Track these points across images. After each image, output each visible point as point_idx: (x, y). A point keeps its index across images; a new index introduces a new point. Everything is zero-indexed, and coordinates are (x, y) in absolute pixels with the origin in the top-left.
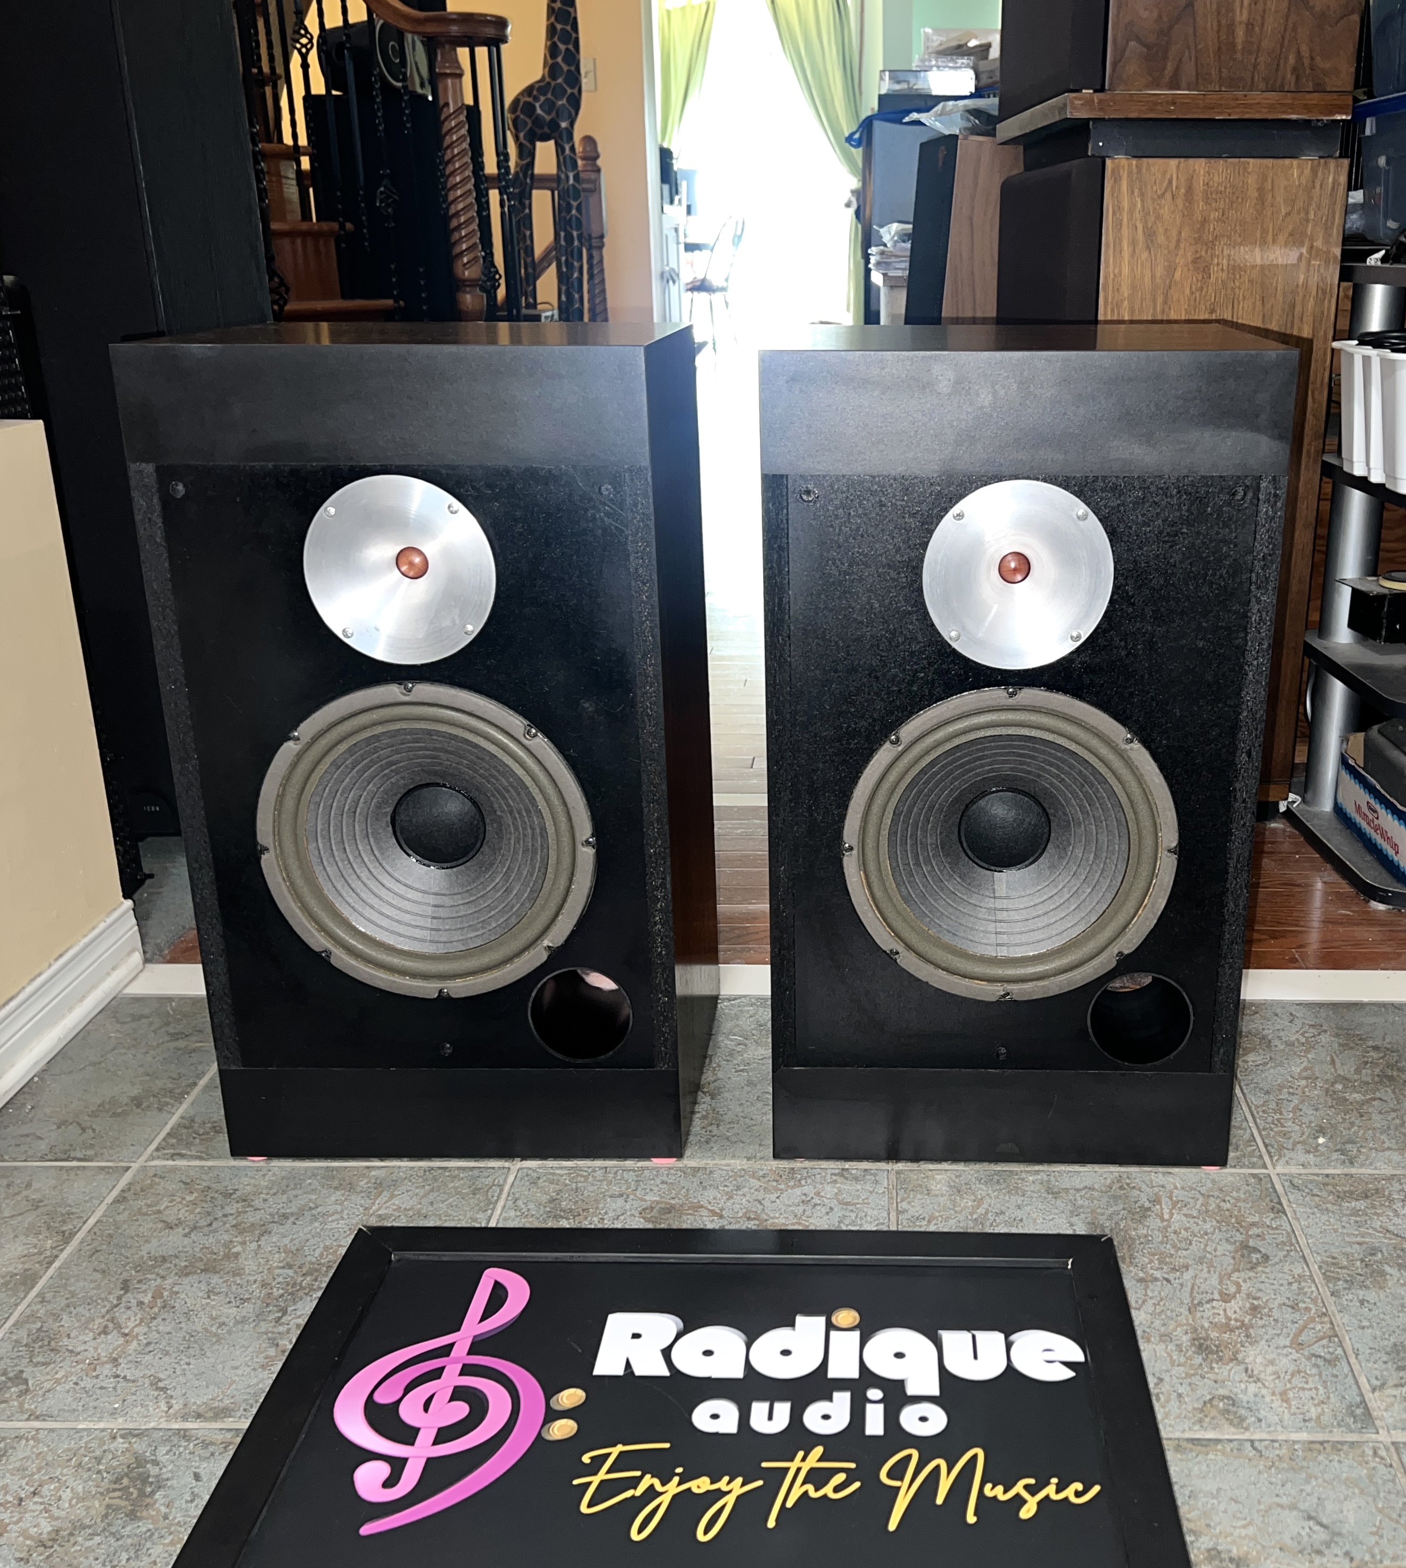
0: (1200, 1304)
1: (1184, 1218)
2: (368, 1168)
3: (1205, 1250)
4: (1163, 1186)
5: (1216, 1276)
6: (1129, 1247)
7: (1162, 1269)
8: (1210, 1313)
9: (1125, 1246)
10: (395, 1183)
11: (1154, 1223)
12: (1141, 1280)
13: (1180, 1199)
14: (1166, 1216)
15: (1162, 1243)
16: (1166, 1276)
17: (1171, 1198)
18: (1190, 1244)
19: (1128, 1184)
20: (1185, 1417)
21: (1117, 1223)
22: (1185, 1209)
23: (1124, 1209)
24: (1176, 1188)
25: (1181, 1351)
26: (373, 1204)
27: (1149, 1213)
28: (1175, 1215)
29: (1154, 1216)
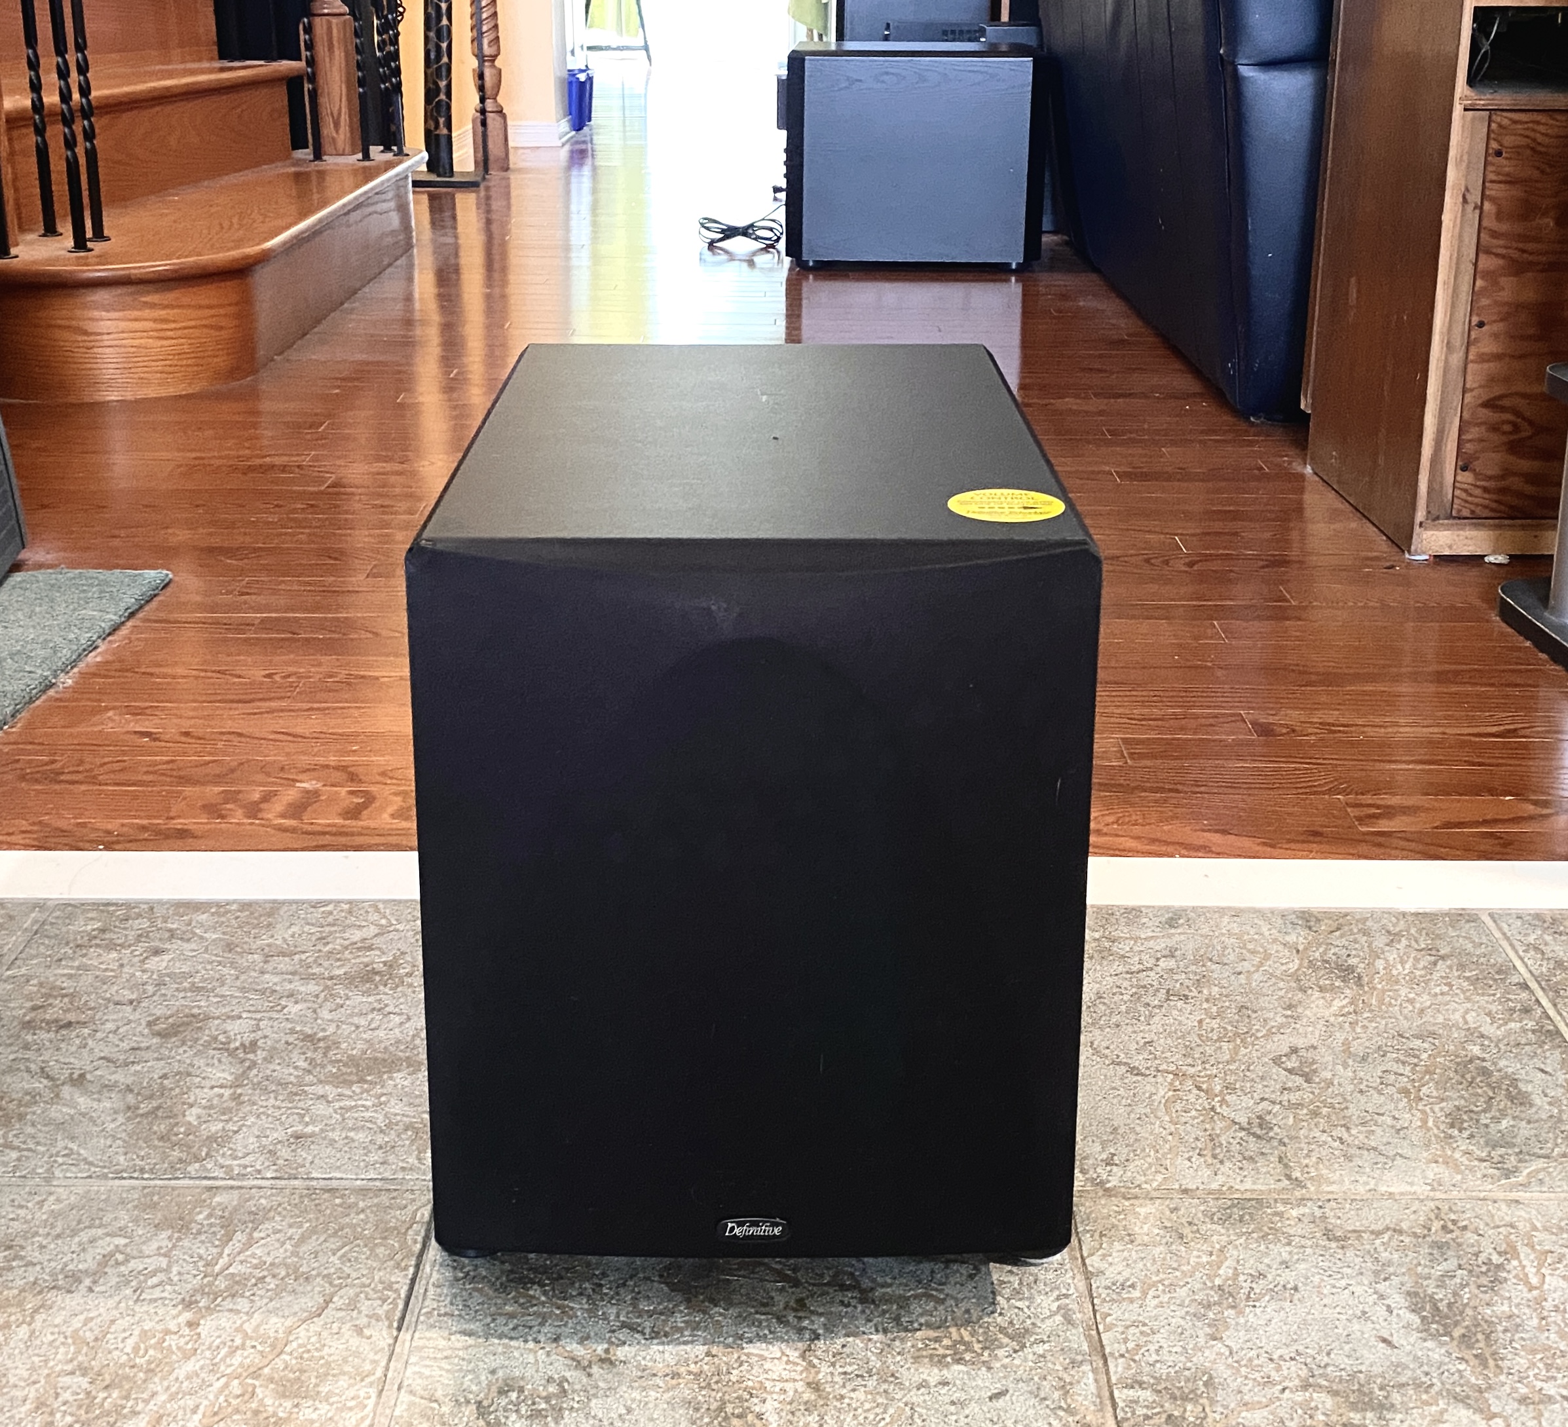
1: (1563, 1283)
2: (210, 1189)
4: (1512, 1226)
6: (1488, 1337)
7: (1554, 1378)
9: (1480, 1336)
10: (257, 1218)
11: (1514, 1291)
12: (1523, 1400)
13: (1547, 1248)
14: (1534, 1281)
15: (1540, 1329)
17: (1531, 1245)
19: (1454, 1222)
21: (1455, 1294)
22: (1559, 1266)
23: (1460, 1267)
24: (1535, 1229)
26: (221, 1254)
27: (1504, 1275)
28: (1548, 1279)
29: (1515, 1281)
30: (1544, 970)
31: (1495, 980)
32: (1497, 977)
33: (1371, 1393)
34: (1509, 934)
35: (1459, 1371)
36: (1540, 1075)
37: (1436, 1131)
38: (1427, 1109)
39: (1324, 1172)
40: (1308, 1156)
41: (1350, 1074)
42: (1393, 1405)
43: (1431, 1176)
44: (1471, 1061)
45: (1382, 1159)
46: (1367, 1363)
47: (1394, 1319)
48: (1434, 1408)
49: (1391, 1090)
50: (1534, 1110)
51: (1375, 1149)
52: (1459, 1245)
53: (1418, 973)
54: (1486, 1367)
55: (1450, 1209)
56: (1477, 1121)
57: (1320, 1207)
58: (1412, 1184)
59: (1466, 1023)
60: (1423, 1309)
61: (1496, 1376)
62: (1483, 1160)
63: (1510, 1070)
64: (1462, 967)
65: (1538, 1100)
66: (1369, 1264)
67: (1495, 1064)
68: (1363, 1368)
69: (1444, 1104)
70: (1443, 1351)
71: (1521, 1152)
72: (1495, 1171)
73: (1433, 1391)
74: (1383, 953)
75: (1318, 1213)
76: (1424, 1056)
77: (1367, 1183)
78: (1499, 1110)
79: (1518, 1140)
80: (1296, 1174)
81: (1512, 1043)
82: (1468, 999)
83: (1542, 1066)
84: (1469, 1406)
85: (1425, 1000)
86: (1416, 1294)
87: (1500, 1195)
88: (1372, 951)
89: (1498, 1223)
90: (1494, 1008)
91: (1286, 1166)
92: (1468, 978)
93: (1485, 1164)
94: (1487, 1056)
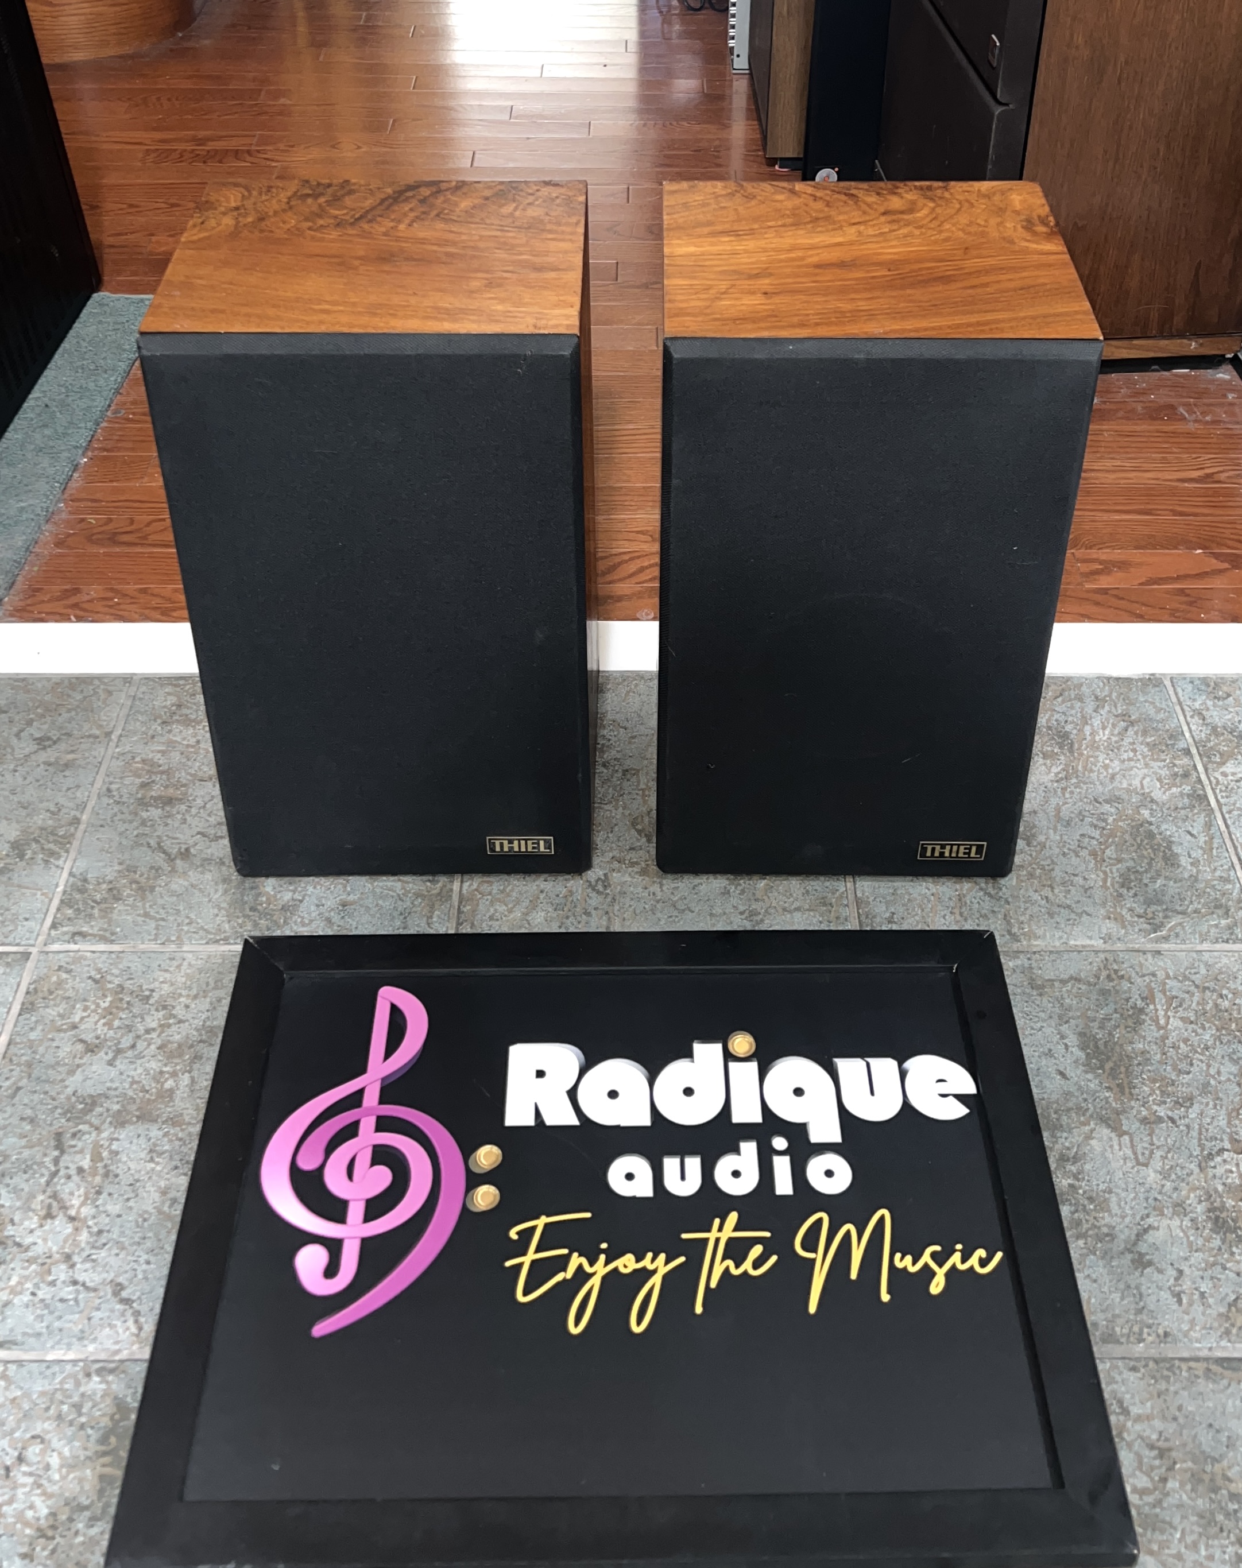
0: (1210, 1156)
1: (1180, 1024)
3: (1208, 1074)
4: (1153, 975)
5: (1223, 1112)
6: (1127, 1069)
7: (1165, 1103)
8: (1220, 1171)
9: (1123, 1069)
11: (1149, 1031)
12: (1144, 1121)
13: (1174, 993)
14: (1162, 1022)
15: (1161, 1062)
16: (1170, 1113)
17: (1164, 992)
18: (1192, 1065)
19: (1116, 971)
20: (1211, 1328)
21: (1110, 1034)
22: (1180, 1009)
23: (1116, 1011)
24: (1168, 977)
25: (1198, 1229)
27: (1143, 1017)
28: (1171, 1019)
29: (1149, 1022)
30: (1203, 735)
31: (1167, 746)
32: (1169, 742)
33: (1049, 1116)
34: (1182, 699)
35: (1107, 1098)
36: (1189, 837)
37: (1112, 890)
38: (1108, 870)
39: (1034, 927)
40: (1024, 914)
41: (1058, 838)
42: (1061, 1126)
43: (1104, 931)
44: (1141, 825)
45: (1073, 916)
46: (1049, 1091)
47: (1069, 1055)
48: (1087, 1128)
49: (1084, 853)
50: (1181, 869)
51: (1069, 907)
52: (1117, 992)
53: (1114, 739)
54: (1123, 1093)
55: (1115, 960)
56: (1141, 880)
57: (1029, 959)
58: (1090, 938)
59: (1142, 787)
60: (1088, 1047)
61: (1129, 1100)
62: (1139, 916)
63: (1168, 833)
64: (1145, 733)
65: (1184, 861)
66: (1057, 1010)
67: (1158, 827)
68: (1045, 1096)
69: (1120, 866)
70: (1097, 1082)
71: (1167, 909)
72: (1148, 927)
73: (1088, 1114)
74: (1091, 719)
75: (1026, 965)
76: (1110, 820)
77: (1061, 938)
78: (1157, 871)
79: (1167, 898)
80: (1015, 930)
81: (1173, 807)
82: (1147, 765)
83: (1190, 829)
84: (1109, 1126)
85: (1116, 765)
86: (1085, 1034)
87: (1149, 946)
88: (1083, 716)
89: (1145, 972)
90: (1164, 772)
91: (1009, 923)
92: (1148, 744)
93: (1142, 920)
94: (1153, 819)
